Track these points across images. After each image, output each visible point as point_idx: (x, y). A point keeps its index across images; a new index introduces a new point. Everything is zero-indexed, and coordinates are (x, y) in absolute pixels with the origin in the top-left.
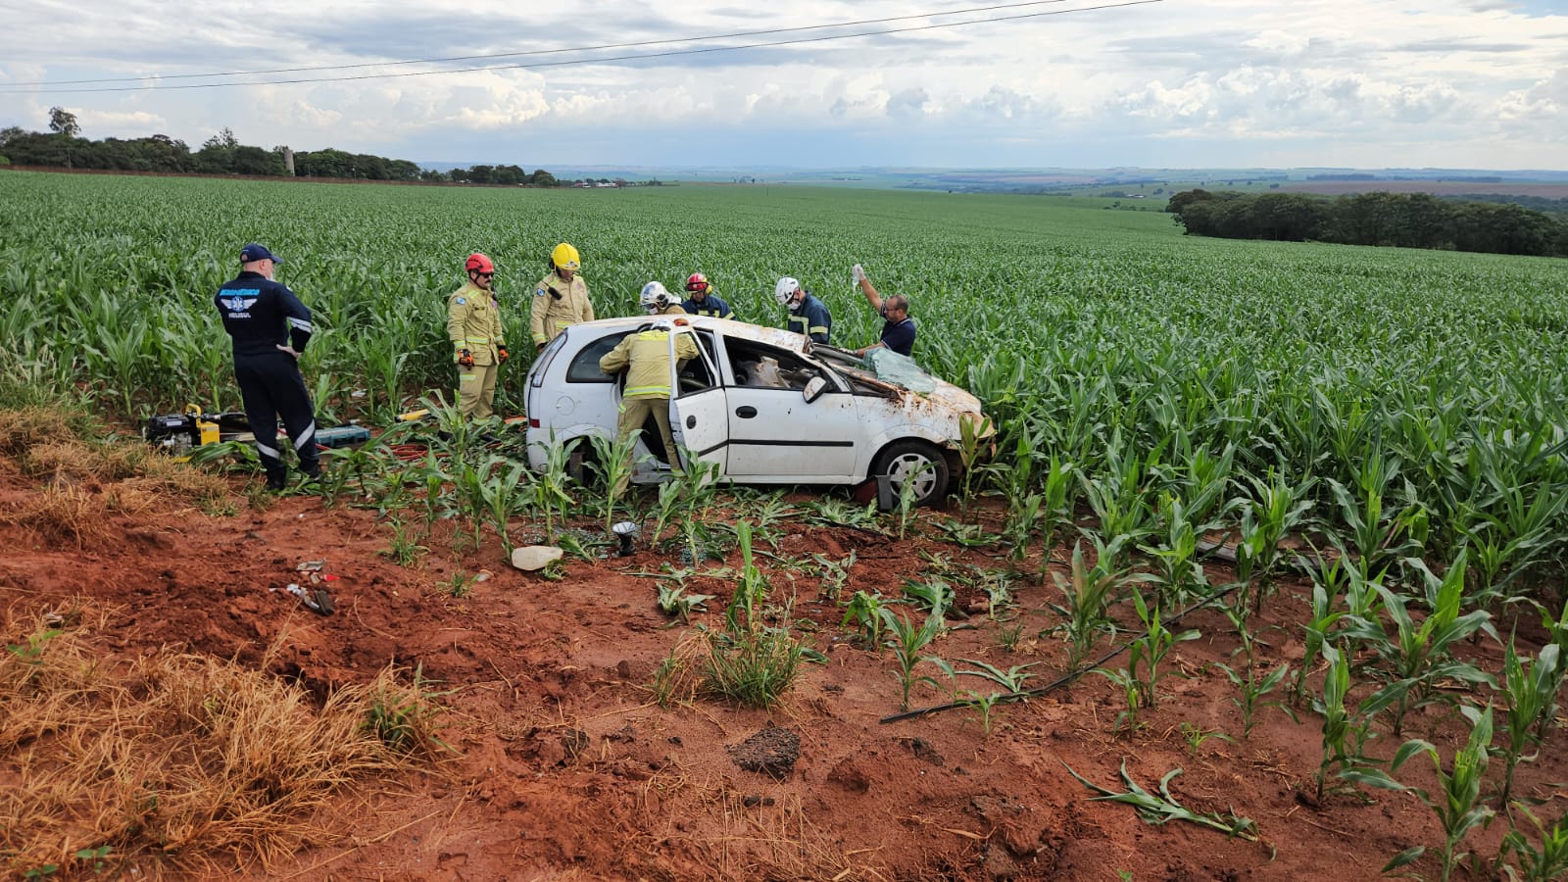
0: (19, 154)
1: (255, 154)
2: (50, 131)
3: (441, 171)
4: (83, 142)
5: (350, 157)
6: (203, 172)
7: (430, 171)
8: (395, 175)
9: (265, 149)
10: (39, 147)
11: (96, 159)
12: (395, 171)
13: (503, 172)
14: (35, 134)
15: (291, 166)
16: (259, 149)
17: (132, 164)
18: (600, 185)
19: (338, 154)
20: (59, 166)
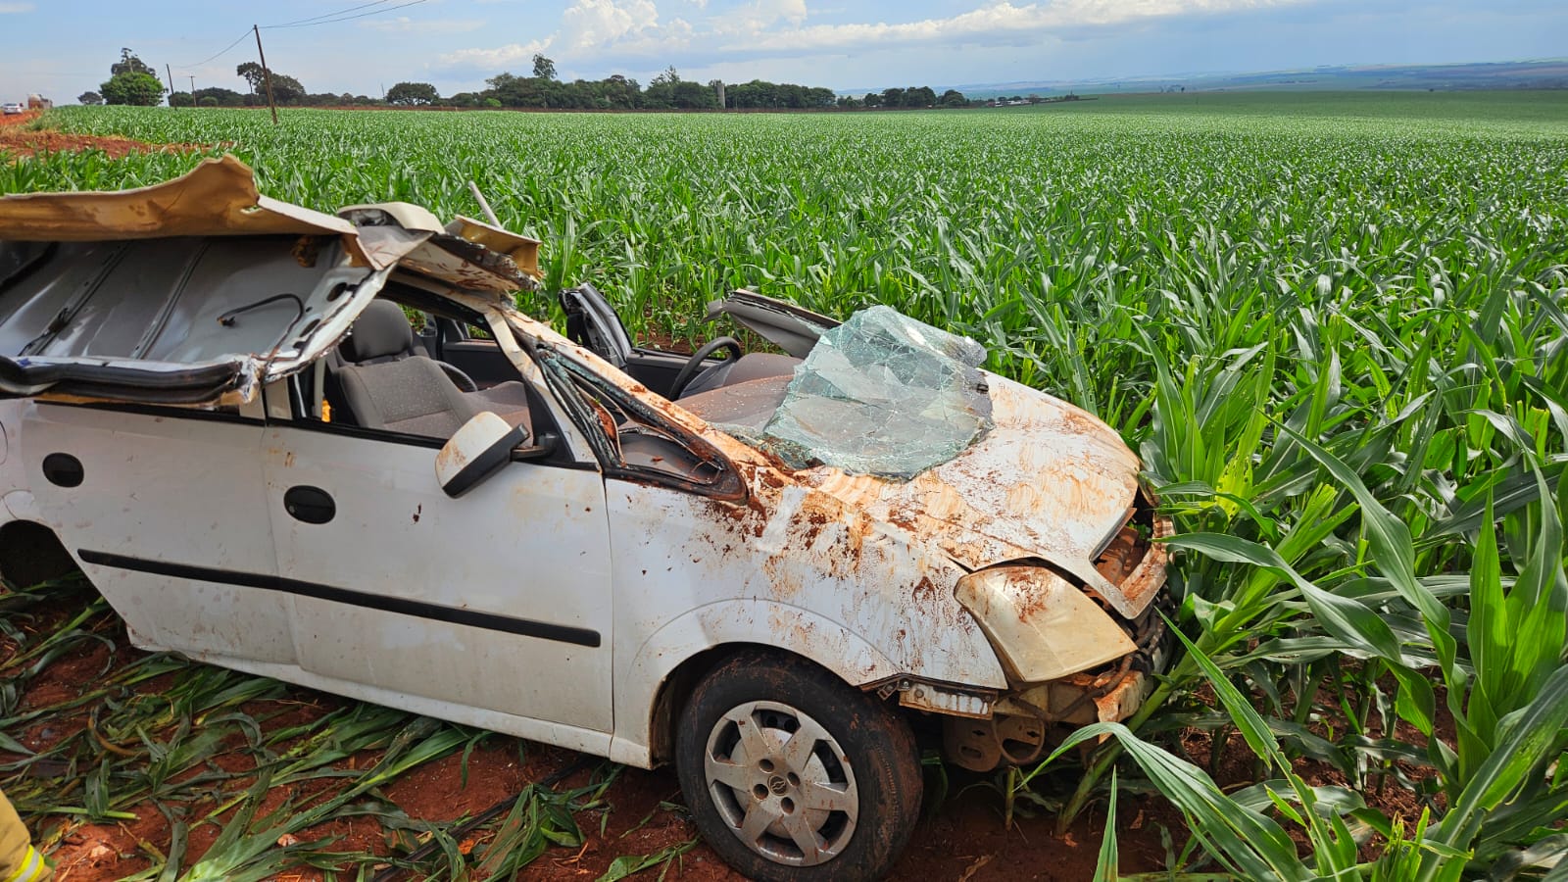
0: (508, 97)
1: (693, 89)
2: (533, 75)
3: (855, 97)
4: (558, 83)
5: (773, 87)
6: (649, 108)
7: (845, 98)
8: (812, 102)
9: (700, 84)
10: (523, 91)
11: (565, 99)
12: (812, 99)
13: (913, 95)
14: (521, 79)
15: (723, 100)
16: (696, 84)
17: (593, 103)
18: (1013, 102)
19: (763, 85)
20: (536, 107)
